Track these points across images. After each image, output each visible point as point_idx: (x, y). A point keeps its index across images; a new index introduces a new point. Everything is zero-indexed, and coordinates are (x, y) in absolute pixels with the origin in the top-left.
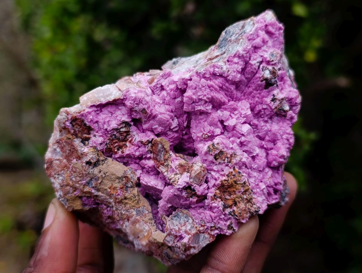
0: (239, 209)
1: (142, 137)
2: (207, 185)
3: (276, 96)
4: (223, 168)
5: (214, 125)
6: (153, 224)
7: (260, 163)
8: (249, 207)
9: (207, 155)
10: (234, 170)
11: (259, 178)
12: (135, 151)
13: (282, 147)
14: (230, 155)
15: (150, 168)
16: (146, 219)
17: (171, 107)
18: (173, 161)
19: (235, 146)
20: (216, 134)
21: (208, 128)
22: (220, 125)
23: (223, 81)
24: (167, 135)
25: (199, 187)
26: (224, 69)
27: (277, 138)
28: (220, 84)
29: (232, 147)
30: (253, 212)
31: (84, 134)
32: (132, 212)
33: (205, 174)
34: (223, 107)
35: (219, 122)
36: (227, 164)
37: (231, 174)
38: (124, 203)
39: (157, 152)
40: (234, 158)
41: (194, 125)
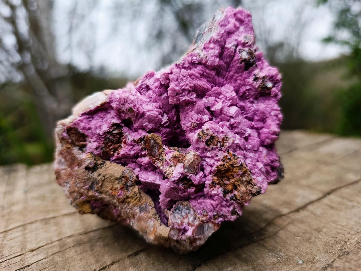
0: (240, 192)
1: (135, 136)
2: (204, 173)
3: (257, 75)
4: (217, 153)
5: (201, 112)
6: (157, 218)
7: (253, 143)
8: (250, 189)
9: (199, 142)
10: (228, 153)
11: (255, 158)
12: (130, 151)
13: (273, 123)
14: (222, 139)
15: (146, 164)
16: (150, 215)
17: (158, 104)
18: (167, 154)
19: (225, 129)
20: (204, 121)
21: (196, 116)
22: (207, 111)
23: (203, 68)
24: (159, 132)
25: (194, 176)
26: (202, 56)
27: (265, 116)
28: (200, 71)
29: (222, 131)
30: (255, 193)
31: (81, 142)
32: (136, 210)
33: (199, 162)
34: (207, 93)
35: (206, 109)
36: (220, 148)
37: (226, 158)
38: (127, 202)
39: (151, 148)
40: (226, 141)
41: (183, 117)
